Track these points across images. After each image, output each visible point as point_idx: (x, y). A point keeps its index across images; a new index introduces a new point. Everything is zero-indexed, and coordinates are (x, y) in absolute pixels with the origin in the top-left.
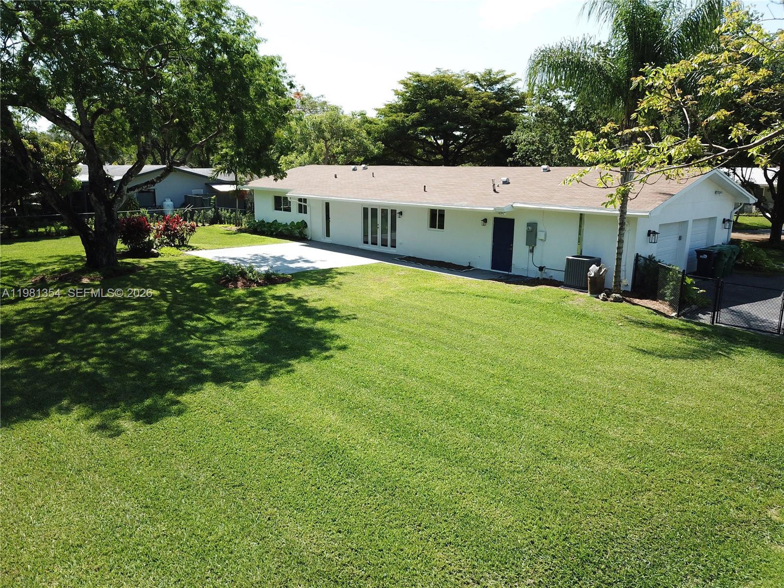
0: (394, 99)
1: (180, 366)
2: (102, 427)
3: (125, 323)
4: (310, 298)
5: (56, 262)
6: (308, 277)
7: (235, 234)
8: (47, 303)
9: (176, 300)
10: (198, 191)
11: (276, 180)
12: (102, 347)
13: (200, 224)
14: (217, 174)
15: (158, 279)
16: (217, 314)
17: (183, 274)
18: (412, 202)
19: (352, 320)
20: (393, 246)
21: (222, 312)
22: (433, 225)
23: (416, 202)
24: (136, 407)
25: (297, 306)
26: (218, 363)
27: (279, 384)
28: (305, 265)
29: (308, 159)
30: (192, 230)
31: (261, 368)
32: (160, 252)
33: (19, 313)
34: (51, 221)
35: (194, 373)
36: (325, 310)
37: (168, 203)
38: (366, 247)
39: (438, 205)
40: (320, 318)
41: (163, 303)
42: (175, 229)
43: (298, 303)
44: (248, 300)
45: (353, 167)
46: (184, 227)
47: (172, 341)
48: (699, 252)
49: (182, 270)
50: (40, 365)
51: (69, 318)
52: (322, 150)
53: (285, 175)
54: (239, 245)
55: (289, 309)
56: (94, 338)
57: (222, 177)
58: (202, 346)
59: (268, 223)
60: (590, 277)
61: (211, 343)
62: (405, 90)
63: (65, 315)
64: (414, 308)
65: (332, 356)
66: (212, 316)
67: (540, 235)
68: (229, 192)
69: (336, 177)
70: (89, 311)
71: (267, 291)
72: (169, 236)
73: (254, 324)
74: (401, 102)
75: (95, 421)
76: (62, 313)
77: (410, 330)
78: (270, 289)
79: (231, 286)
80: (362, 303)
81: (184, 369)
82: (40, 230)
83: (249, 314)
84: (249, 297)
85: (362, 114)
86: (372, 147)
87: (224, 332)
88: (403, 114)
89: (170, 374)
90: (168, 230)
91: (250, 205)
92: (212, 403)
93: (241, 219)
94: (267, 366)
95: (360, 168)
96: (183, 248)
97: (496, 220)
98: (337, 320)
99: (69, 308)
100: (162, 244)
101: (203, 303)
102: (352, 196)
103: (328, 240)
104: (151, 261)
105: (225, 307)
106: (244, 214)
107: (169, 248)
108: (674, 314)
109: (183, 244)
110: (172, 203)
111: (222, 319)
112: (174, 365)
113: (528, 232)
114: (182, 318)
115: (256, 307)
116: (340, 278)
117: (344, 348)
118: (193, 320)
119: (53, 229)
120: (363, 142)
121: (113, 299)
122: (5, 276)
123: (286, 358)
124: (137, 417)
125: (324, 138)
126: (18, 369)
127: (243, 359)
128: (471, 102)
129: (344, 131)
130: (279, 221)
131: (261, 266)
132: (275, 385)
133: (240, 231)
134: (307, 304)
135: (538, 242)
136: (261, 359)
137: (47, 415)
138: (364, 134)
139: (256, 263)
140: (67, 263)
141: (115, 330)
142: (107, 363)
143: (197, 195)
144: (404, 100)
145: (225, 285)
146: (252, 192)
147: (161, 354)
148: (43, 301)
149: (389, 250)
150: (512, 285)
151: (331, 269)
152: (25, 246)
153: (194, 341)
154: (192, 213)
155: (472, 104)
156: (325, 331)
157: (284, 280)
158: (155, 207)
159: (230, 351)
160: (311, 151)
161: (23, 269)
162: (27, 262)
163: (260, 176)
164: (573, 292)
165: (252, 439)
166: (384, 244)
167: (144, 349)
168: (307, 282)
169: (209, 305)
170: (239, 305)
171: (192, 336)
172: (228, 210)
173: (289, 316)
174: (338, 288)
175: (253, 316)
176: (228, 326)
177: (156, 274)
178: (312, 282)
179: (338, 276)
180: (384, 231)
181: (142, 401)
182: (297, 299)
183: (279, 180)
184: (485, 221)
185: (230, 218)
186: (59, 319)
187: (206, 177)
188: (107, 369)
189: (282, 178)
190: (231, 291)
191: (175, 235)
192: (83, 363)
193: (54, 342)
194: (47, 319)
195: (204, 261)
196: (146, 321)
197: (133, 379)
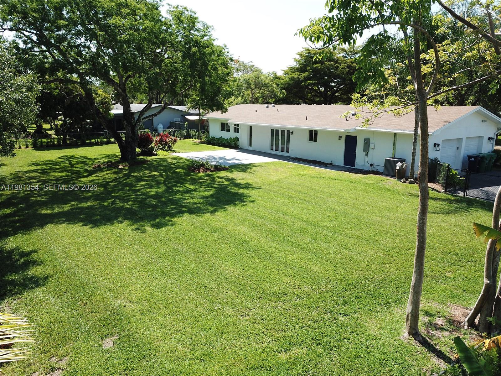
0: (294, 64)
1: (172, 206)
2: (137, 229)
3: (143, 187)
4: (238, 178)
5: (104, 158)
6: (237, 168)
7: (198, 144)
8: (103, 177)
9: (167, 177)
10: (177, 119)
11: (222, 113)
12: (134, 198)
13: (178, 139)
14: (189, 110)
15: (158, 167)
16: (190, 184)
17: (171, 165)
18: (299, 126)
19: (259, 189)
20: (288, 152)
21: (192, 184)
22: (311, 139)
23: (301, 126)
24: (152, 222)
25: (230, 182)
26: (190, 206)
27: (220, 216)
28: (236, 162)
29: (241, 101)
30: (175, 141)
31: (211, 208)
32: (158, 153)
33: (90, 181)
34: (98, 136)
35: (179, 209)
36: (245, 184)
37: (160, 126)
38: (272, 152)
39: (314, 128)
40: (242, 188)
41: (161, 178)
42: (166, 141)
43: (232, 181)
44: (205, 178)
45: (267, 105)
46: (171, 140)
47: (167, 196)
48: (470, 157)
49: (170, 163)
50: (106, 204)
51: (115, 184)
52: (250, 95)
53: (227, 110)
54: (200, 150)
55: (227, 183)
56: (129, 193)
57: (191, 111)
58: (182, 198)
59: (217, 138)
60: (397, 169)
61: (187, 198)
62: (301, 58)
63: (113, 183)
64: (293, 184)
65: (246, 205)
66: (187, 185)
67: (372, 146)
68: (195, 120)
69: (256, 111)
70: (124, 181)
71: (215, 174)
72: (162, 145)
73: (208, 190)
74: (298, 66)
75: (134, 227)
76: (111, 182)
77: (289, 195)
78: (217, 173)
79: (197, 171)
80: (265, 181)
81: (174, 208)
82: (93, 141)
83: (206, 185)
84: (206, 177)
85: (274, 74)
86: (279, 93)
87: (193, 193)
88: (299, 73)
89: (167, 209)
90: (162, 141)
91: (207, 128)
92: (188, 222)
93: (202, 136)
94: (215, 208)
95: (270, 106)
96: (170, 151)
97: (347, 137)
98: (251, 189)
99: (114, 180)
100: (158, 148)
101: (182, 179)
102: (265, 123)
103: (250, 148)
104: (153, 158)
105: (193, 181)
106: (204, 133)
107: (162, 151)
108: (443, 191)
109: (170, 149)
110: (162, 126)
111: (192, 187)
112: (169, 206)
113: (364, 144)
114: (172, 186)
115: (209, 182)
116: (255, 168)
117: (253, 201)
118: (177, 187)
119: (99, 140)
120: (274, 90)
121: (135, 176)
122: (79, 164)
123: (224, 205)
124: (153, 226)
125: (251, 88)
126: (96, 205)
127: (203, 205)
128: (341, 65)
129: (262, 84)
130: (223, 137)
131: (212, 162)
132: (218, 216)
133: (201, 143)
134: (236, 181)
135: (370, 150)
136: (211, 205)
137: (113, 224)
138: (275, 85)
139: (210, 160)
140: (109, 158)
141: (139, 190)
142: (137, 204)
143: (177, 122)
144: (300, 64)
145: (193, 171)
146: (208, 120)
147: (162, 201)
148: (101, 176)
149: (285, 154)
150: (353, 174)
151: (250, 164)
152: (85, 149)
153: (178, 196)
154: (174, 132)
155: (341, 66)
156: (244, 194)
157: (224, 169)
158: (153, 128)
159: (196, 201)
160: (243, 96)
161: (88, 161)
162: (88, 157)
163: (213, 111)
164: (388, 178)
165: (207, 236)
166: (282, 150)
167: (154, 199)
168: (236, 170)
169: (185, 180)
170: (201, 181)
171: (177, 194)
172: (194, 130)
173: (226, 186)
174: (254, 174)
175: (208, 186)
176: (195, 190)
177: (157, 165)
178: (239, 170)
179: (254, 167)
180: (283, 144)
181: (155, 220)
182: (231, 178)
183: (224, 113)
184: (341, 137)
185: (196, 135)
186: (110, 185)
187: (183, 111)
188: (138, 207)
189: (225, 112)
190: (197, 174)
191: (166, 144)
192: (125, 204)
193: (110, 195)
194: (104, 185)
195: (182, 158)
196: (153, 187)
197: (150, 211)
